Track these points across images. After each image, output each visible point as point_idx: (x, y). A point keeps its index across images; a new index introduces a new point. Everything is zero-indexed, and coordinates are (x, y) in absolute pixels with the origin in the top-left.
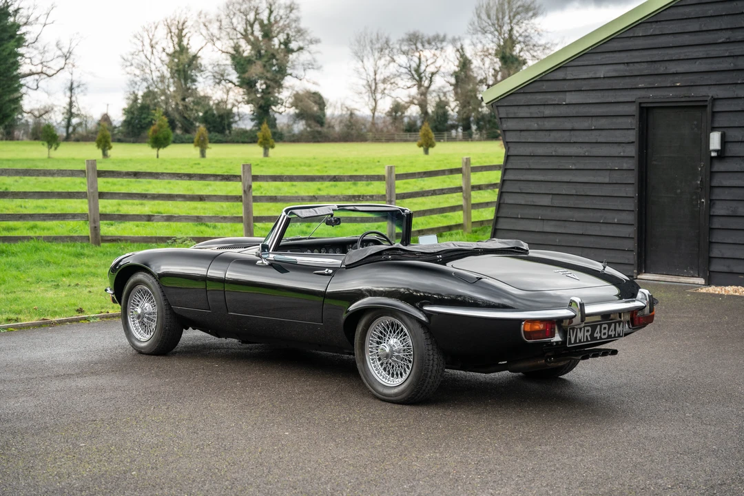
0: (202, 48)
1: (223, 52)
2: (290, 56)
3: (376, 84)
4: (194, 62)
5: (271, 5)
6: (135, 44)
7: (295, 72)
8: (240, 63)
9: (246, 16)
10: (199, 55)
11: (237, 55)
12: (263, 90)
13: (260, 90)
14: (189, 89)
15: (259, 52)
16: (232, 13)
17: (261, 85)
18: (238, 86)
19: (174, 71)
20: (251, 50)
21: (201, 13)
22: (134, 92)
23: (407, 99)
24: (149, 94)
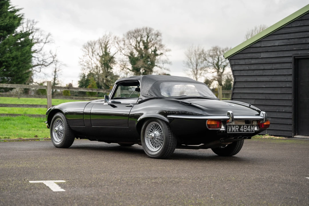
0: (116, 53)
1: (125, 55)
2: (157, 57)
3: (197, 70)
4: (112, 60)
5: (148, 34)
6: (85, 51)
7: (158, 65)
8: (133, 60)
9: (136, 38)
10: (114, 56)
11: (132, 57)
12: (143, 73)
13: (142, 73)
14: (109, 72)
15: (142, 55)
16: (130, 37)
17: (143, 70)
18: (132, 71)
19: (102, 64)
20: (138, 54)
21: (115, 37)
22: (84, 74)
23: (212, 78)
24: (90, 74)
